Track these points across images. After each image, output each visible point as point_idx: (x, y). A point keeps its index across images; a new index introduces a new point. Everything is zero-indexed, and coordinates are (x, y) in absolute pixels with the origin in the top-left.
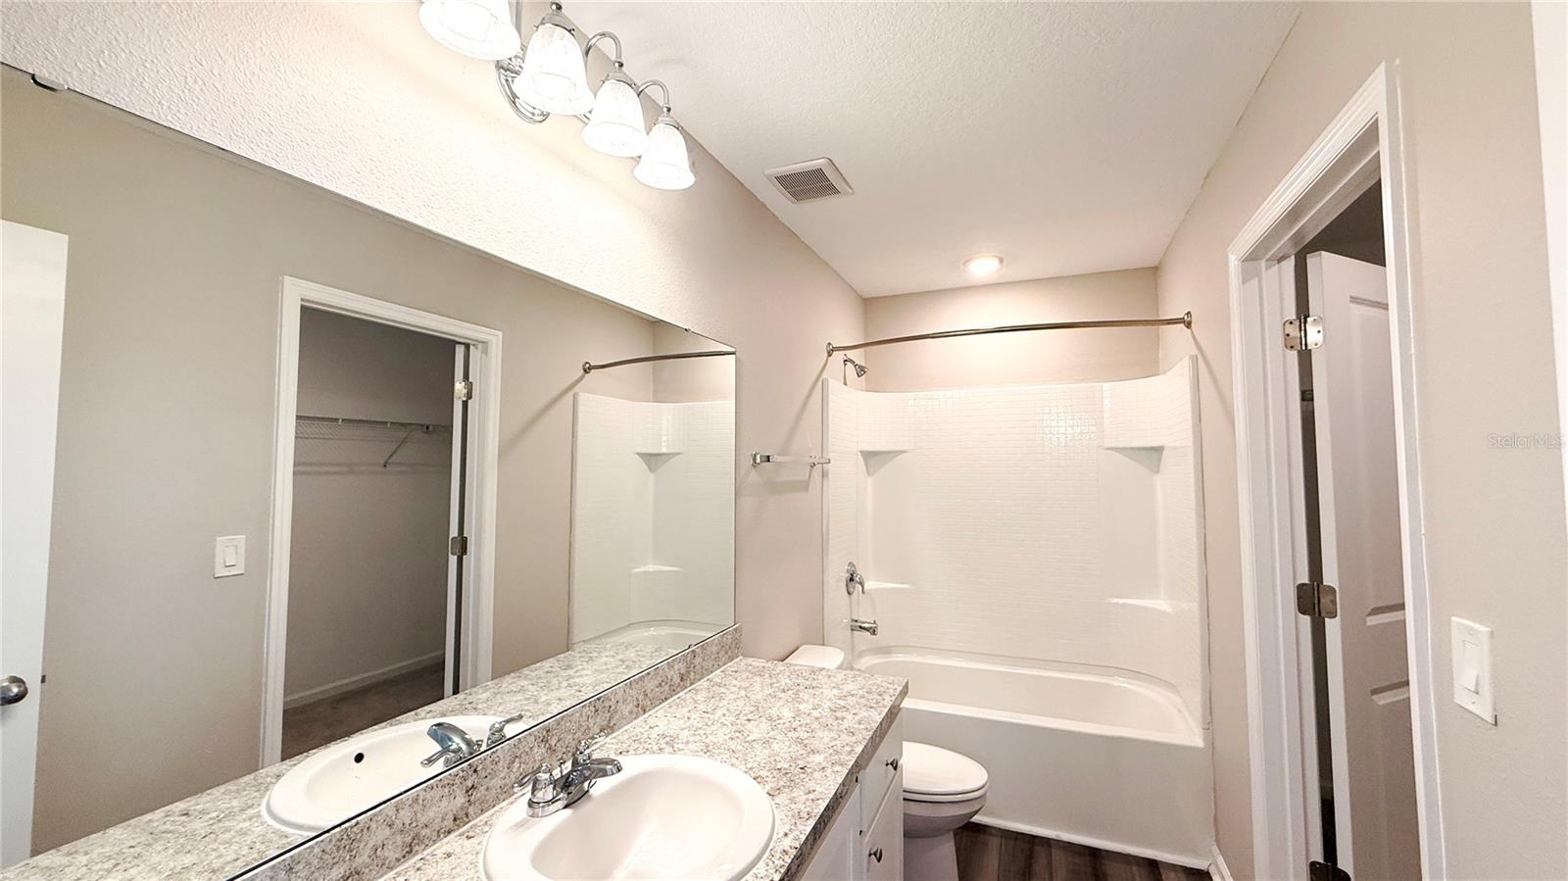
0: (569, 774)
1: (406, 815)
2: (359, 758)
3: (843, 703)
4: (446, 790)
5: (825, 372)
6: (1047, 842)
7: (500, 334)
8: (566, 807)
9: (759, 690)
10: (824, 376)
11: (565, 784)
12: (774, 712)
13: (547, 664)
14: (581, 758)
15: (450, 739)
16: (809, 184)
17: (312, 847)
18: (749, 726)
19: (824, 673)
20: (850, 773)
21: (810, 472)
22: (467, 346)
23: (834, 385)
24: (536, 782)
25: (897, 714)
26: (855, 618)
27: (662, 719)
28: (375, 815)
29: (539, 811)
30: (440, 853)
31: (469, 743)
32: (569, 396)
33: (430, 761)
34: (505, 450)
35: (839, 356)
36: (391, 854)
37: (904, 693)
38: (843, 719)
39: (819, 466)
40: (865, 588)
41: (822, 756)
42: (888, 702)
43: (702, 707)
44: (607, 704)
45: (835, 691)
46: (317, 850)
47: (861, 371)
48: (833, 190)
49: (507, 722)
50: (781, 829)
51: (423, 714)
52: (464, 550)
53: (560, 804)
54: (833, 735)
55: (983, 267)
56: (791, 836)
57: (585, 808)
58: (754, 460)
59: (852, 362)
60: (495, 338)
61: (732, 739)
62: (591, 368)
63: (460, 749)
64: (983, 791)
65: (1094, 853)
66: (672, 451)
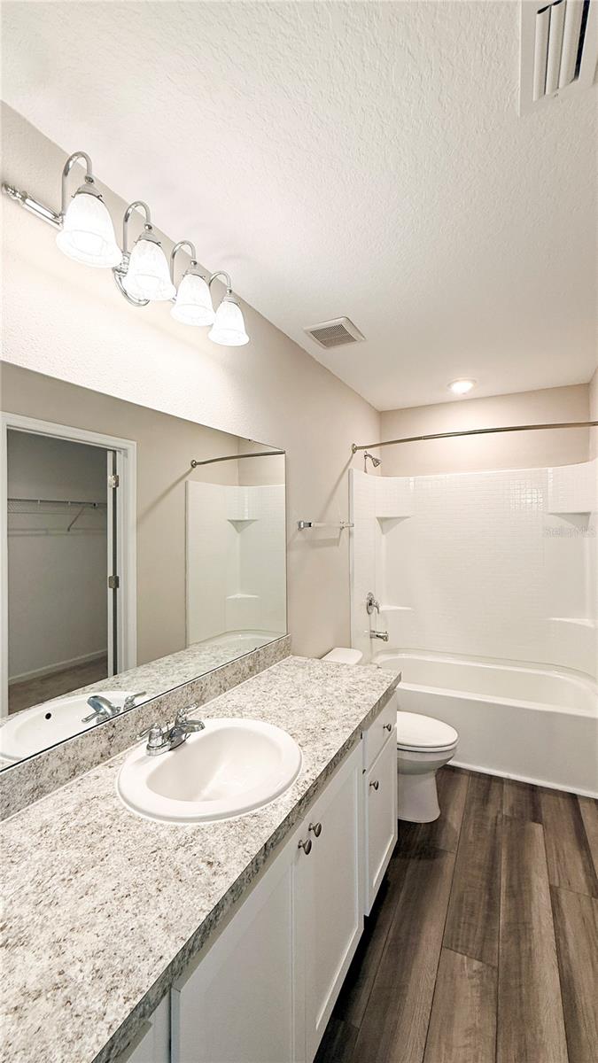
0: (172, 729)
1: (70, 753)
2: (48, 716)
3: (355, 687)
4: (96, 738)
5: (351, 464)
6: (500, 780)
7: (135, 443)
8: (170, 750)
9: (301, 676)
10: (349, 467)
11: (170, 735)
12: (309, 692)
13: (166, 659)
14: (180, 720)
15: (101, 707)
16: (334, 336)
17: (12, 770)
18: (292, 701)
19: (345, 667)
20: (355, 733)
21: (340, 533)
22: (115, 452)
23: (357, 473)
24: (151, 734)
25: (391, 695)
26: (373, 629)
27: (235, 695)
28: (51, 752)
29: (153, 752)
30: (92, 775)
31: (112, 709)
32: (182, 484)
33: (87, 720)
34: (140, 520)
35: (361, 453)
36: (62, 776)
37: (399, 679)
38: (354, 697)
39: (346, 528)
40: (380, 609)
41: (337, 722)
42: (385, 687)
43: (262, 688)
44: (199, 685)
45: (351, 679)
46: (16, 772)
47: (376, 462)
48: (350, 339)
49: (136, 696)
50: (304, 768)
51: (88, 690)
52: (116, 585)
53: (166, 748)
54: (346, 708)
55: (461, 387)
56: (311, 772)
57: (182, 751)
58: (300, 526)
59: (370, 456)
60: (131, 446)
61: (280, 709)
62: (196, 464)
63: (106, 712)
64: (454, 746)
65: (533, 789)
66: (251, 518)
